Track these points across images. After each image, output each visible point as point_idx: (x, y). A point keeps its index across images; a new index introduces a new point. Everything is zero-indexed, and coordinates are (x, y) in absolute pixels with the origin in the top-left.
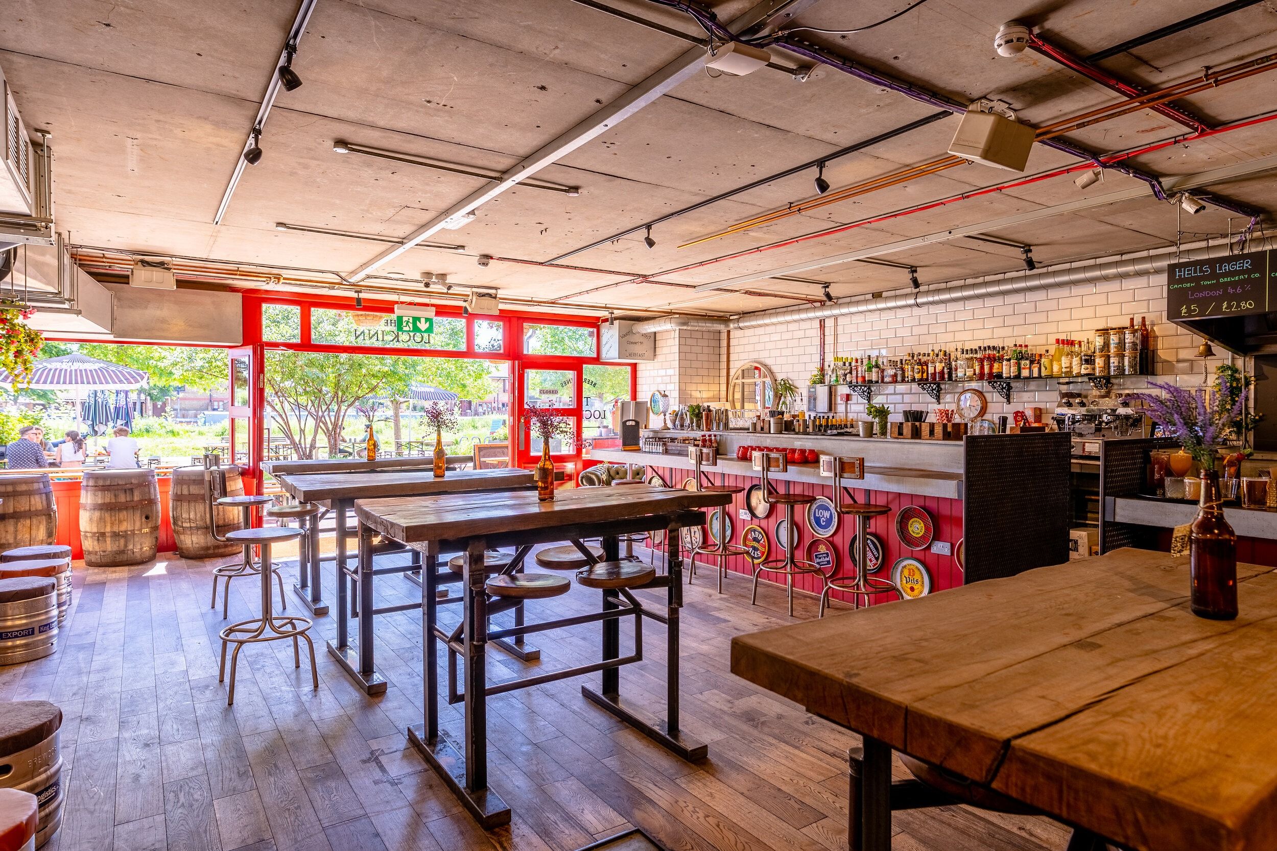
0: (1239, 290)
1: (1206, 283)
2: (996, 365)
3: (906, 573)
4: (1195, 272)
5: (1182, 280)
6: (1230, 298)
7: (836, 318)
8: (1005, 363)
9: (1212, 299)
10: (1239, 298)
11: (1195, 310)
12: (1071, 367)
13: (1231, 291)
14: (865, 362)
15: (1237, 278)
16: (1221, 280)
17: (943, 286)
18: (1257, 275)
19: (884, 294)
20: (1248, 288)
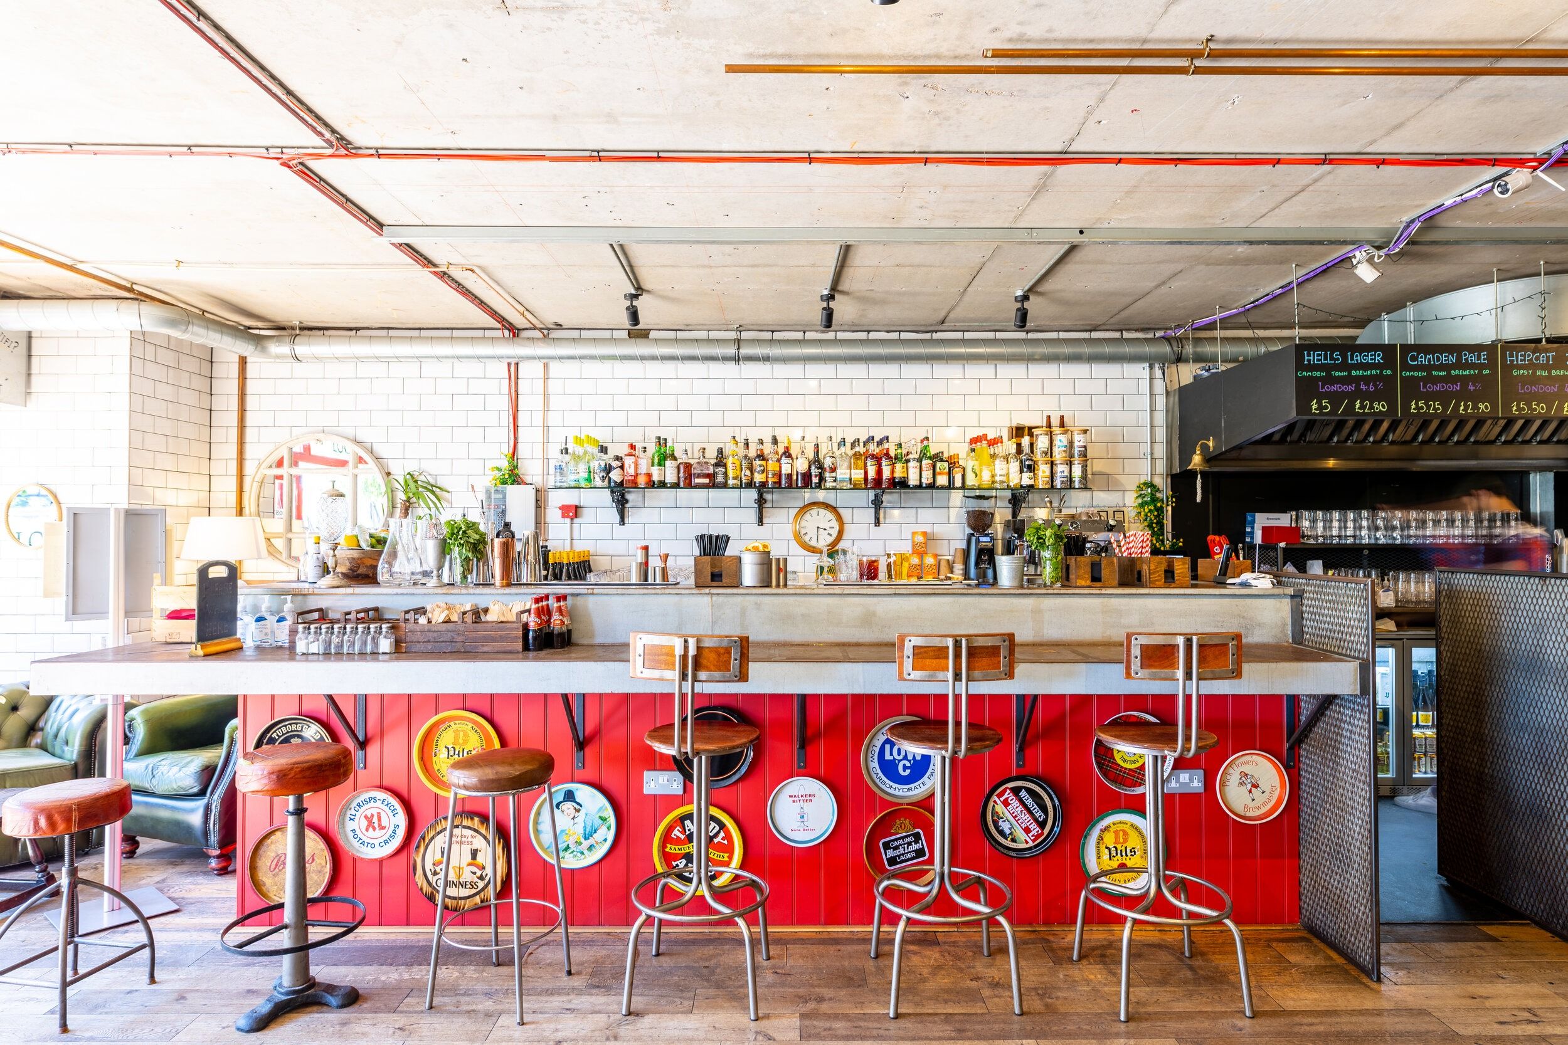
0: (1372, 388)
1: (1337, 374)
2: (899, 466)
3: (1109, 839)
4: (1326, 359)
5: (1312, 367)
6: (1364, 395)
7: (546, 361)
8: (912, 464)
9: (1343, 395)
10: (1374, 397)
11: (1326, 407)
12: (1008, 475)
13: (1363, 387)
14: (652, 448)
15: (1369, 373)
16: (1354, 373)
17: (767, 335)
18: (1389, 372)
19: (652, 334)
20: (1381, 386)
